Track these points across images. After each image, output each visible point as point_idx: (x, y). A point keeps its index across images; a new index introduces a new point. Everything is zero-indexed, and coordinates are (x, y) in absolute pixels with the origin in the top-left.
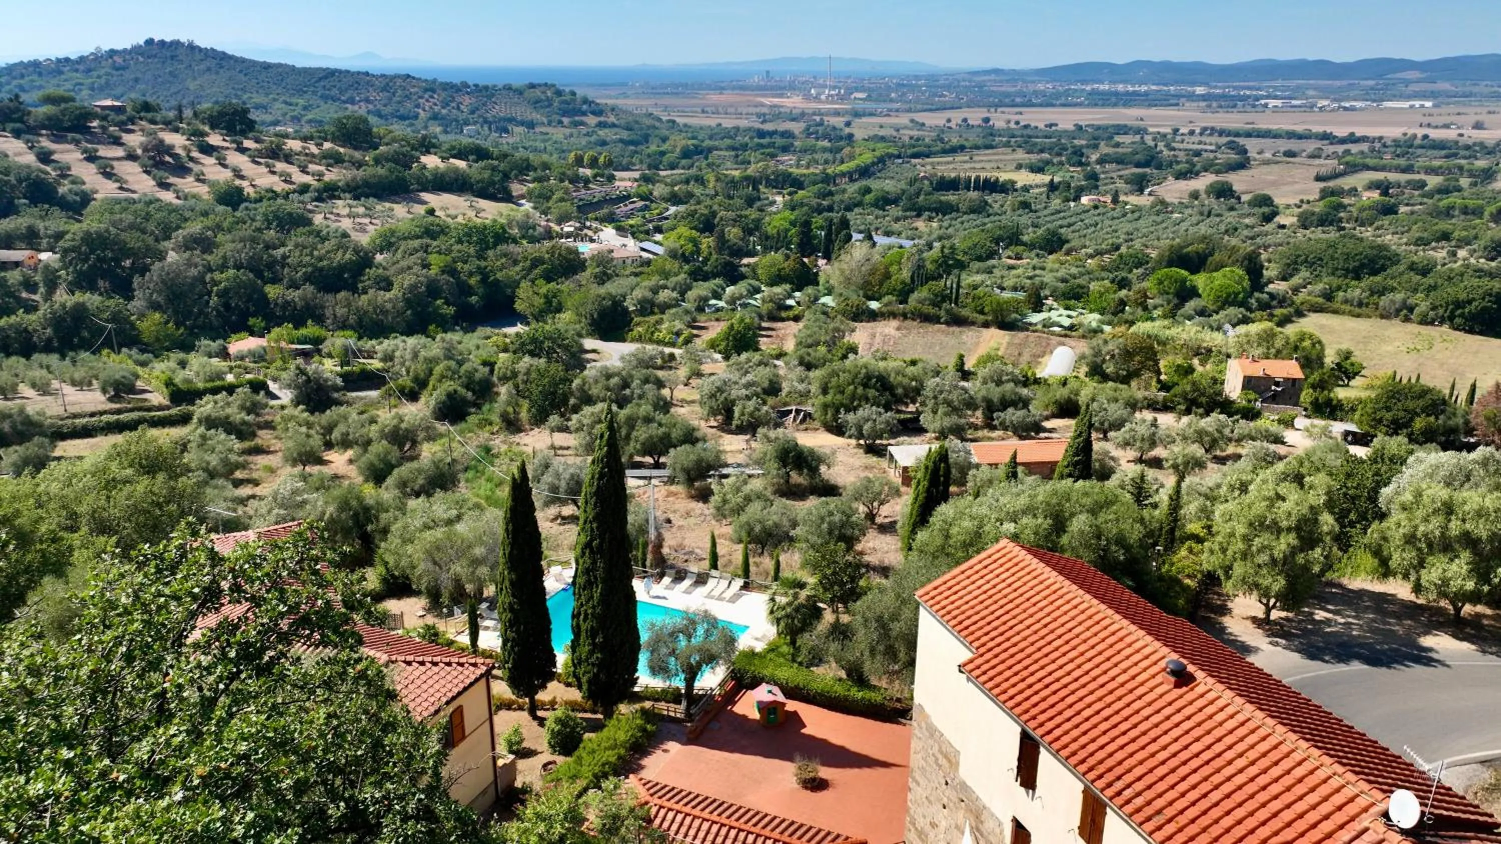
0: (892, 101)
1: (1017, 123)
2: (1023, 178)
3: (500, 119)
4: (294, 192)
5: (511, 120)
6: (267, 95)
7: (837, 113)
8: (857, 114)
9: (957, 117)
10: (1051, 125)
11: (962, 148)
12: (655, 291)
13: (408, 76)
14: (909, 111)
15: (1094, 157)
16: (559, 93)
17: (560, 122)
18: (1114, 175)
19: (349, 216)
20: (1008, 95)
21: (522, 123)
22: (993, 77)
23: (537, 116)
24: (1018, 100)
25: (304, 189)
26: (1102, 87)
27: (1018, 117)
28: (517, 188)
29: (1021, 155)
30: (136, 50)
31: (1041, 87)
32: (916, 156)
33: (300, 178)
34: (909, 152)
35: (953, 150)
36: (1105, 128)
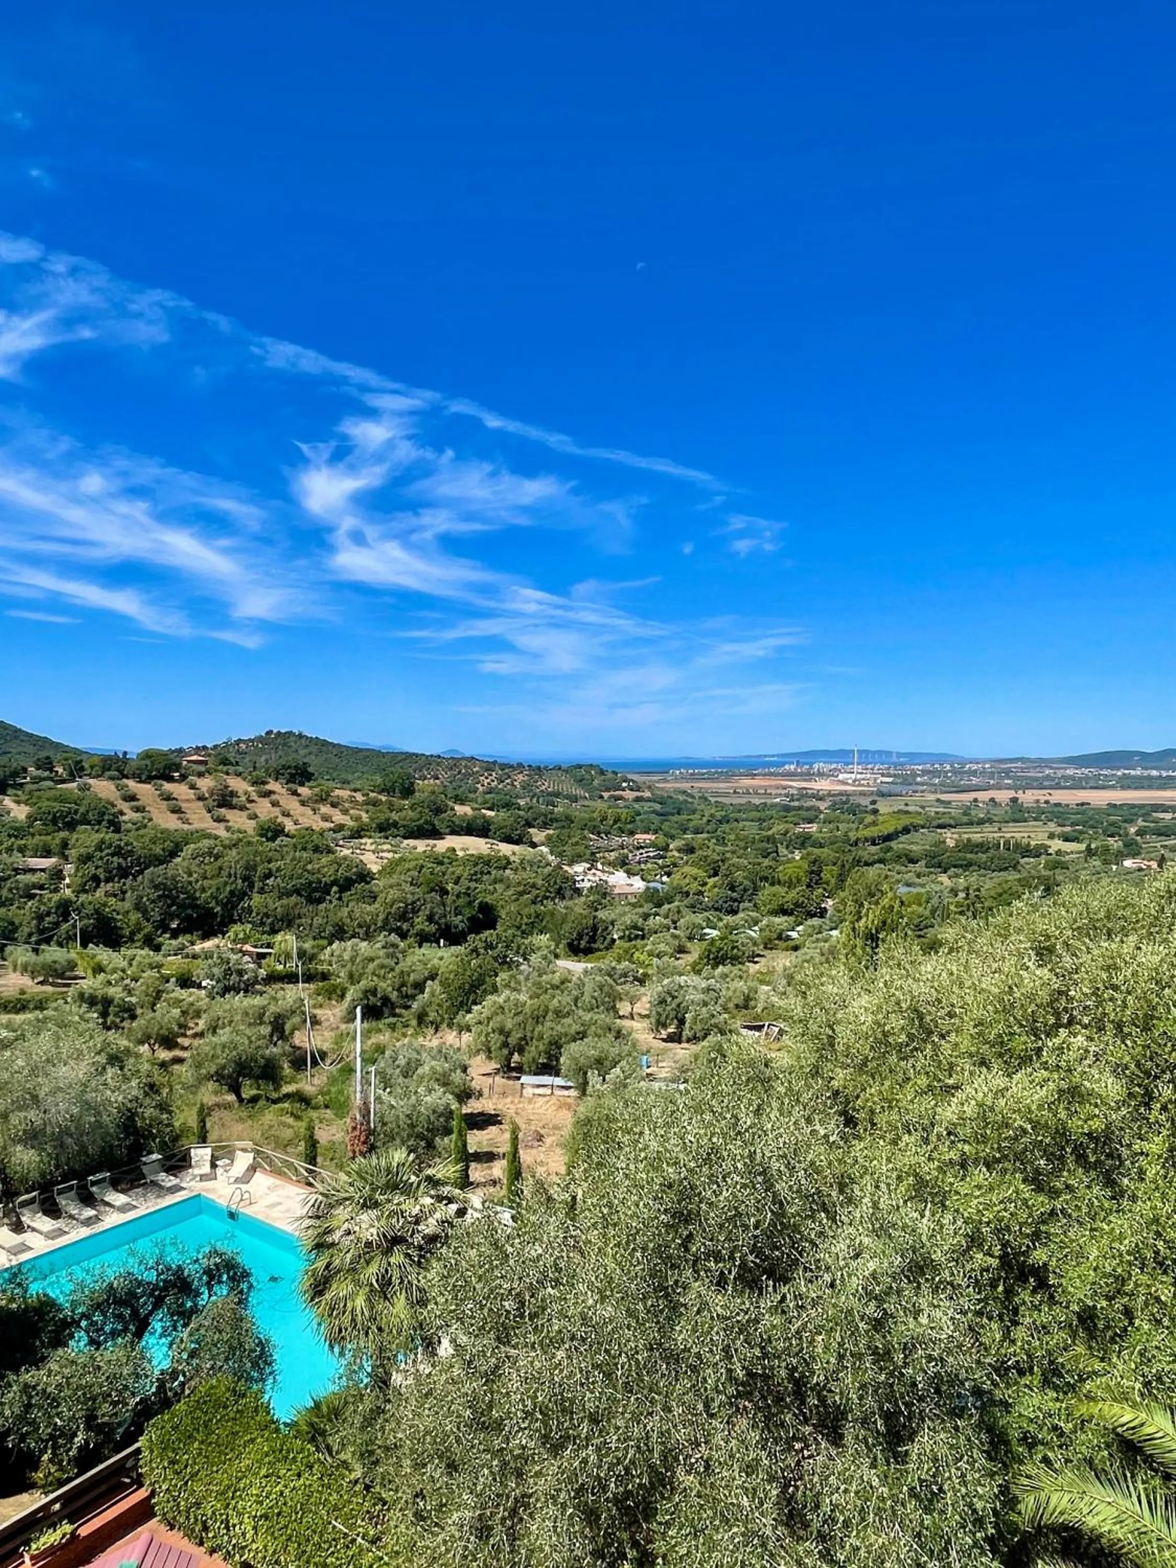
0: (918, 784)
1: (1047, 802)
2: (1056, 845)
3: (550, 794)
4: (330, 830)
5: (557, 795)
6: (354, 773)
7: (862, 794)
8: (882, 795)
9: (983, 796)
10: (1083, 804)
11: (990, 821)
12: (646, 917)
13: (473, 758)
14: (935, 792)
15: (1133, 830)
16: (602, 772)
17: (601, 797)
18: (1158, 845)
19: (374, 852)
20: (1036, 779)
21: (567, 797)
22: (1019, 764)
23: (580, 792)
24: (1046, 783)
25: (339, 828)
26: (1133, 772)
27: (1047, 798)
28: (538, 835)
29: (1052, 827)
30: (260, 739)
31: (1070, 772)
32: (940, 826)
33: (339, 818)
34: (935, 823)
35: (981, 822)
36: (1142, 806)
